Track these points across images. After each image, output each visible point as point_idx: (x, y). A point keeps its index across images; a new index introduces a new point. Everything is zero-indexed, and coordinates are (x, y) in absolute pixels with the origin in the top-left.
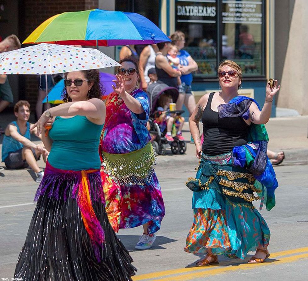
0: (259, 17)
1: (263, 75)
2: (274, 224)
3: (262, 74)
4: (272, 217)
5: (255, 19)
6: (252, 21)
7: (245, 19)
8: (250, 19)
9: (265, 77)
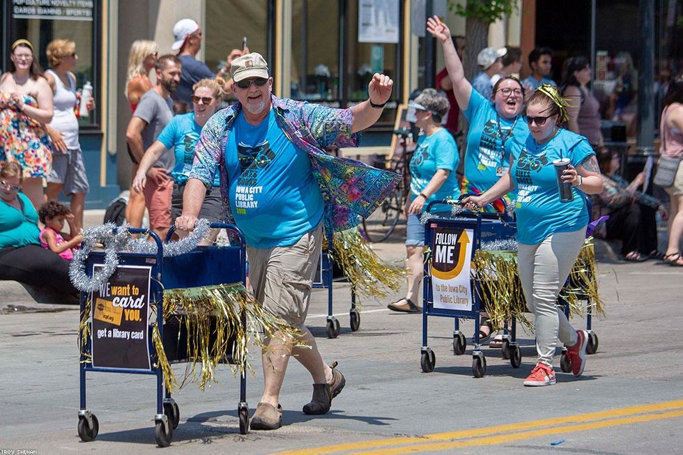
0: (86, 8)
1: (95, 125)
2: (105, 425)
3: (92, 122)
4: (103, 411)
5: (79, 12)
6: (73, 15)
7: (58, 11)
8: (69, 12)
9: (99, 128)
